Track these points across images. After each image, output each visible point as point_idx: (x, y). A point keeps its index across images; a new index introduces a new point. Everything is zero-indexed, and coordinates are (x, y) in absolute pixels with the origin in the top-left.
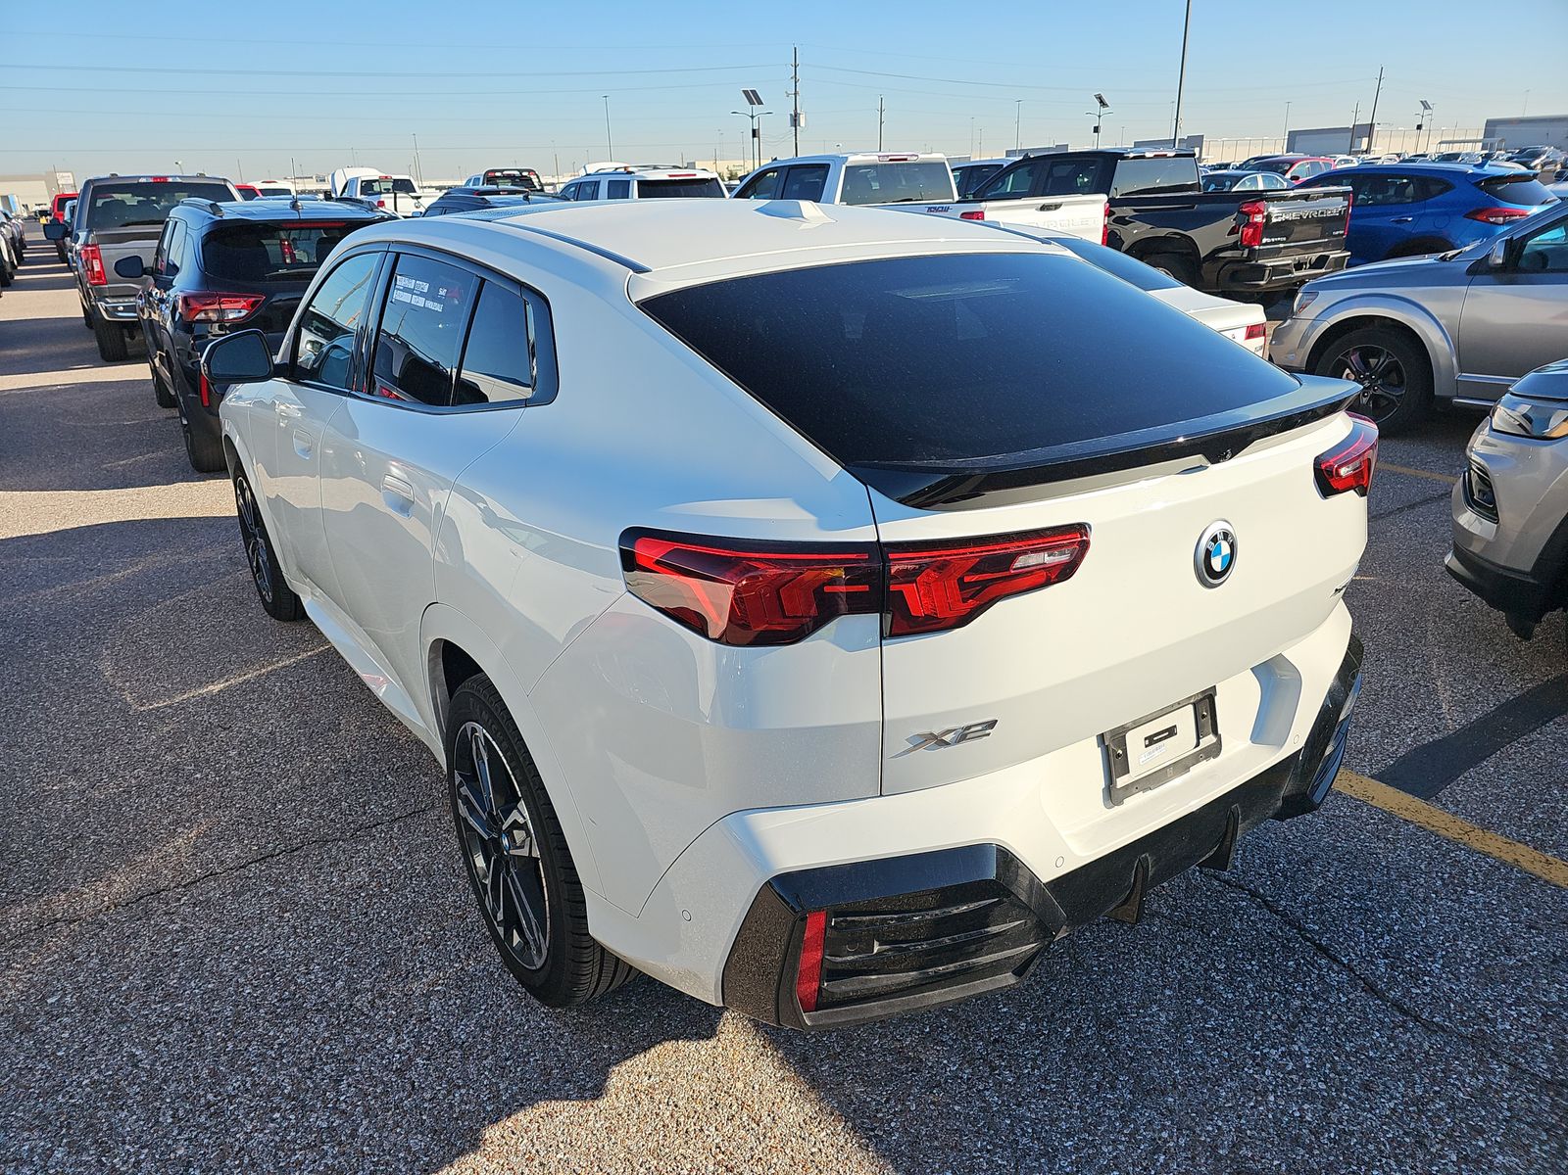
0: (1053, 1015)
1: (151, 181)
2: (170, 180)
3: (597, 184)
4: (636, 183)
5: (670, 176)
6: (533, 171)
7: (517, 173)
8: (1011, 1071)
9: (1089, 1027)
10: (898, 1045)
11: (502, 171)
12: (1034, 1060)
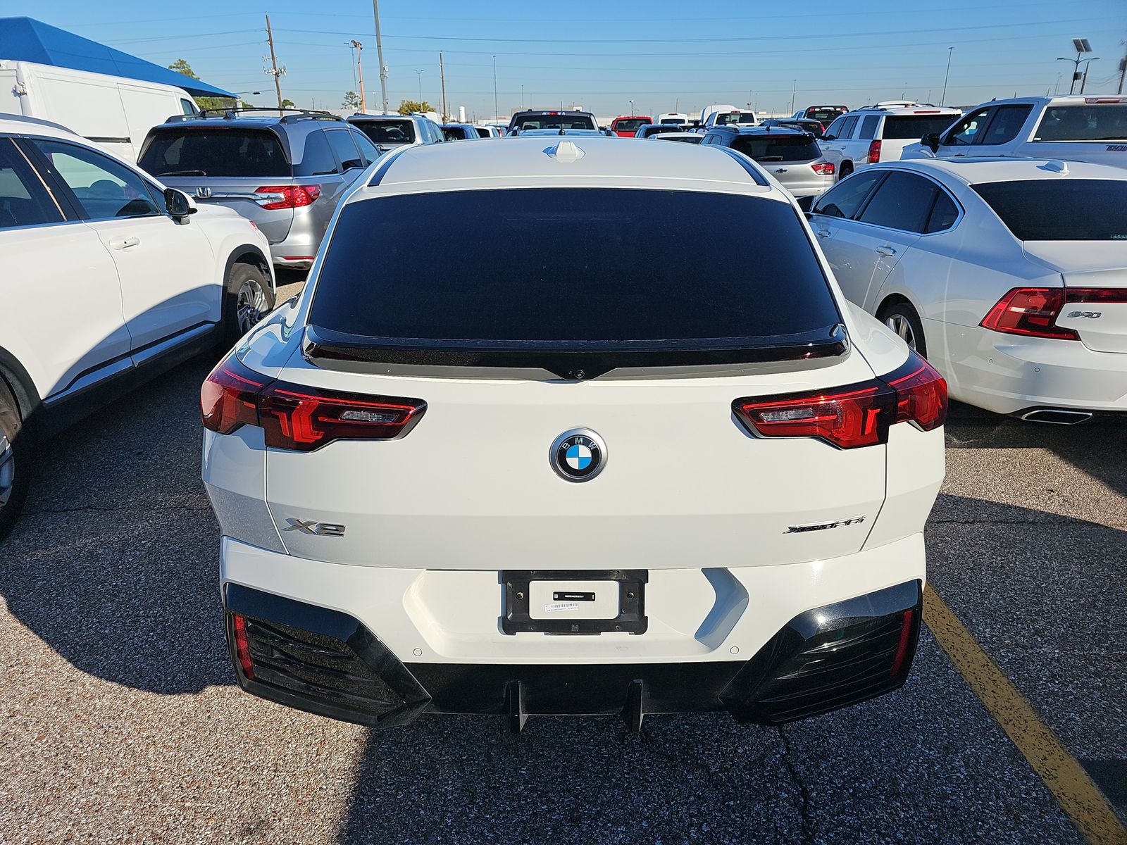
0: (548, 792)
1: (549, 114)
2: (559, 114)
3: (858, 117)
4: (885, 117)
5: (915, 112)
6: (845, 107)
7: (832, 109)
8: (479, 810)
9: (559, 814)
10: (437, 756)
11: (820, 107)
12: (501, 812)
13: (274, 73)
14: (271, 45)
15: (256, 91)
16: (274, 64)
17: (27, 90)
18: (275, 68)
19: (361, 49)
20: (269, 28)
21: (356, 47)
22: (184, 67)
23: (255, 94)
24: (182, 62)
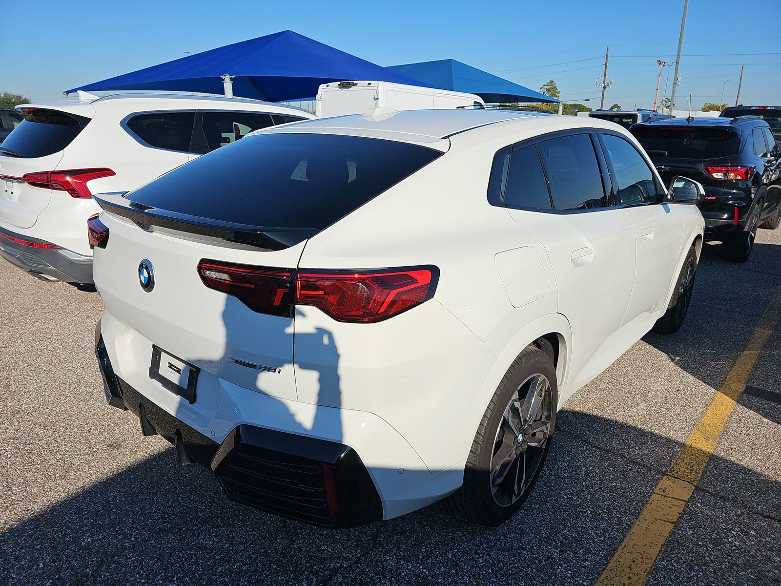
1: (758, 108)
13: (603, 86)
14: (606, 67)
15: (587, 99)
16: (605, 80)
17: (379, 97)
18: (604, 83)
19: (664, 66)
20: (607, 56)
21: (660, 64)
22: (552, 85)
23: (586, 100)
24: (552, 82)
